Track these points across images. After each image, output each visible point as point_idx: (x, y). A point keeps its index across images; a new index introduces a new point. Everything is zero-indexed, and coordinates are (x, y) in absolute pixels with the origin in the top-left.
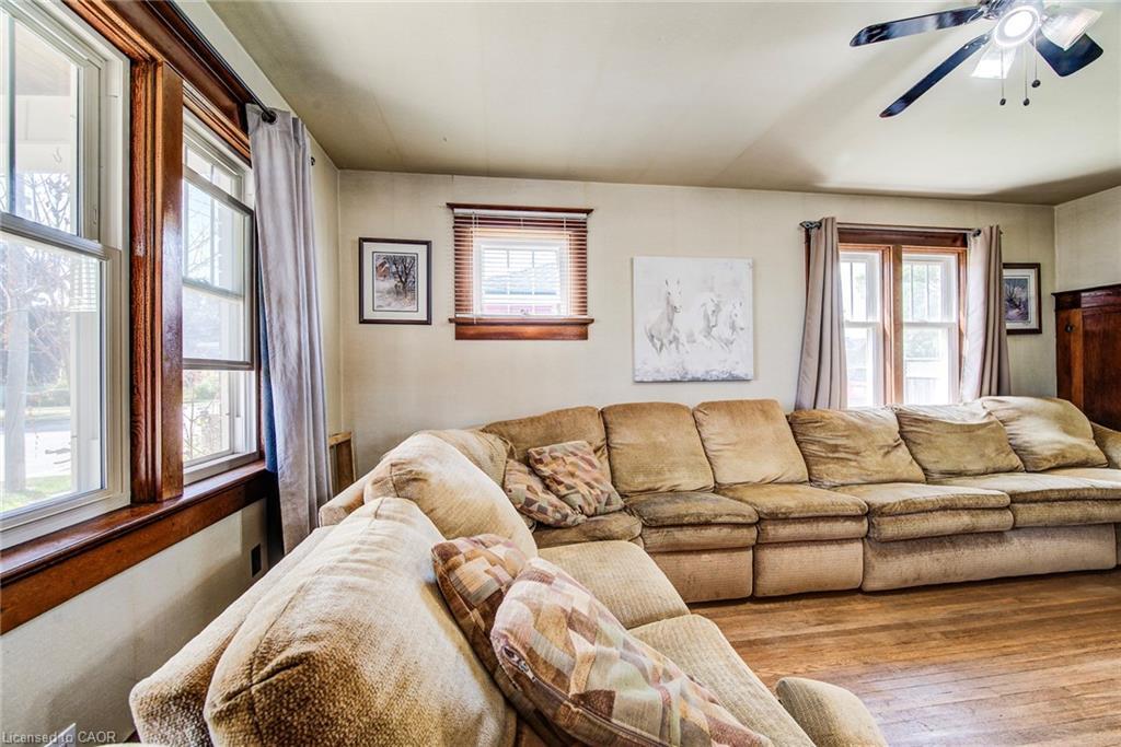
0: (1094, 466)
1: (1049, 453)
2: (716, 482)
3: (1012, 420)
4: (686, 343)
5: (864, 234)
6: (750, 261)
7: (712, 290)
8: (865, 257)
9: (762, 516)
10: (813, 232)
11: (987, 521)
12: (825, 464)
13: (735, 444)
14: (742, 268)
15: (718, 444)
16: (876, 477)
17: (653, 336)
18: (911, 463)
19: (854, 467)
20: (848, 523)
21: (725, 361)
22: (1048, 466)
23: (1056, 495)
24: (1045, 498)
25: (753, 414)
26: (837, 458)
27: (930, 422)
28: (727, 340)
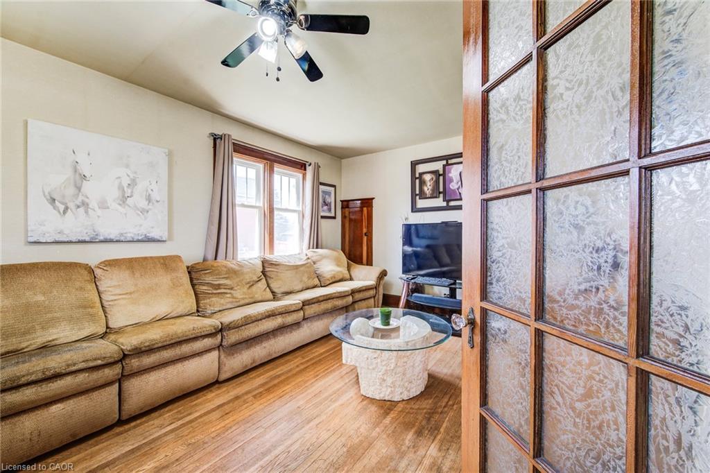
0: (345, 281)
1: (329, 276)
2: (107, 328)
3: (319, 261)
4: (97, 209)
5: (253, 151)
6: (167, 151)
7: (127, 166)
8: (255, 166)
9: (126, 353)
10: (218, 141)
11: (290, 319)
12: (209, 298)
13: (131, 293)
14: (158, 155)
15: (115, 295)
16: (242, 302)
17: (54, 200)
18: (265, 290)
19: (229, 298)
20: (206, 340)
21: (141, 225)
22: (328, 282)
23: (321, 299)
24: (317, 301)
25: (154, 267)
26: (219, 293)
27: (278, 265)
28: (143, 209)
